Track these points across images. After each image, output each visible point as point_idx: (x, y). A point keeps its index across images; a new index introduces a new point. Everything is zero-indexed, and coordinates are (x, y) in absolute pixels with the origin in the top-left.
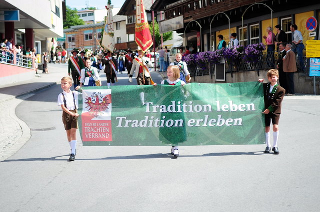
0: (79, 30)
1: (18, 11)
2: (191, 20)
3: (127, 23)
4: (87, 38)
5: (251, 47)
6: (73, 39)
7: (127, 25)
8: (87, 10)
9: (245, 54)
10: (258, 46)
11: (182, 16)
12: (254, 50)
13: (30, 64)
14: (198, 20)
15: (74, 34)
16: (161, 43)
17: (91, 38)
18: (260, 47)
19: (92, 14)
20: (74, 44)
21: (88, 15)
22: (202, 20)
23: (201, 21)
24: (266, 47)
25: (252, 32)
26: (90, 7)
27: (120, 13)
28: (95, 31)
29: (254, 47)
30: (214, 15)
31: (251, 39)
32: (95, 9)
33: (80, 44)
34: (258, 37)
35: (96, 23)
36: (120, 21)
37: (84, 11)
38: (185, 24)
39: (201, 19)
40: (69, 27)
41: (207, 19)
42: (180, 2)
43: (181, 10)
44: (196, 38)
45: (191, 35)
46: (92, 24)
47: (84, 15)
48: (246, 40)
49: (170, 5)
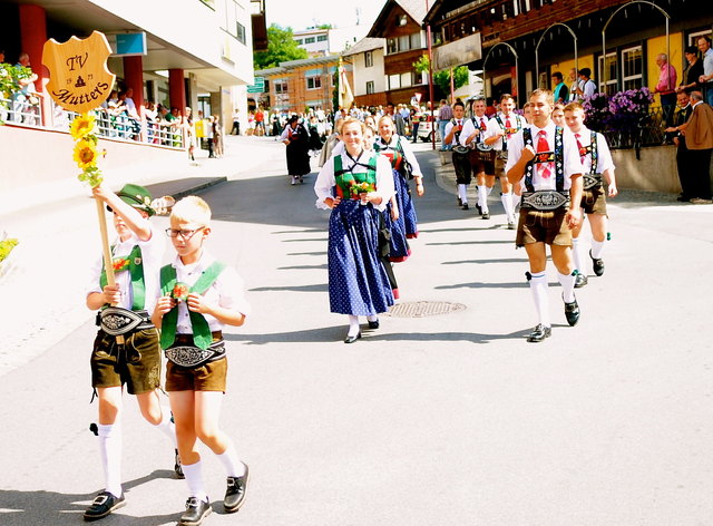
0: (296, 70)
1: (144, 34)
2: (497, 41)
3: (385, 54)
4: (311, 86)
5: (621, 98)
6: (285, 88)
7: (386, 58)
8: (316, 30)
9: (608, 112)
10: (638, 94)
11: (479, 34)
12: (629, 105)
13: (178, 140)
14: (511, 43)
15: (286, 78)
16: (450, 93)
17: (318, 84)
18: (641, 97)
19: (323, 38)
20: (286, 97)
21: (316, 39)
22: (520, 40)
23: (517, 43)
24: (657, 98)
25: (626, 63)
26: (321, 25)
27: (373, 34)
28: (326, 72)
29: (628, 97)
30: (543, 31)
31: (624, 79)
32: (329, 28)
33: (298, 97)
34: (640, 76)
35: (327, 55)
36: (372, 51)
37: (309, 31)
38: (485, 50)
39: (517, 39)
40: (277, 65)
41: (528, 38)
42: (473, 4)
43: (477, 21)
44: (509, 80)
45: (499, 75)
46: (321, 57)
47: (310, 41)
48: (615, 81)
49: (454, 12)
